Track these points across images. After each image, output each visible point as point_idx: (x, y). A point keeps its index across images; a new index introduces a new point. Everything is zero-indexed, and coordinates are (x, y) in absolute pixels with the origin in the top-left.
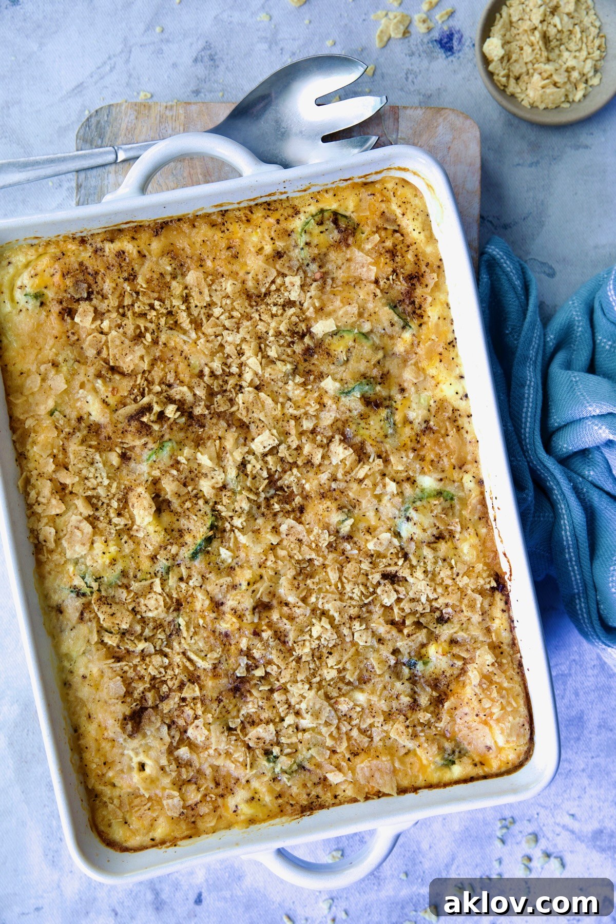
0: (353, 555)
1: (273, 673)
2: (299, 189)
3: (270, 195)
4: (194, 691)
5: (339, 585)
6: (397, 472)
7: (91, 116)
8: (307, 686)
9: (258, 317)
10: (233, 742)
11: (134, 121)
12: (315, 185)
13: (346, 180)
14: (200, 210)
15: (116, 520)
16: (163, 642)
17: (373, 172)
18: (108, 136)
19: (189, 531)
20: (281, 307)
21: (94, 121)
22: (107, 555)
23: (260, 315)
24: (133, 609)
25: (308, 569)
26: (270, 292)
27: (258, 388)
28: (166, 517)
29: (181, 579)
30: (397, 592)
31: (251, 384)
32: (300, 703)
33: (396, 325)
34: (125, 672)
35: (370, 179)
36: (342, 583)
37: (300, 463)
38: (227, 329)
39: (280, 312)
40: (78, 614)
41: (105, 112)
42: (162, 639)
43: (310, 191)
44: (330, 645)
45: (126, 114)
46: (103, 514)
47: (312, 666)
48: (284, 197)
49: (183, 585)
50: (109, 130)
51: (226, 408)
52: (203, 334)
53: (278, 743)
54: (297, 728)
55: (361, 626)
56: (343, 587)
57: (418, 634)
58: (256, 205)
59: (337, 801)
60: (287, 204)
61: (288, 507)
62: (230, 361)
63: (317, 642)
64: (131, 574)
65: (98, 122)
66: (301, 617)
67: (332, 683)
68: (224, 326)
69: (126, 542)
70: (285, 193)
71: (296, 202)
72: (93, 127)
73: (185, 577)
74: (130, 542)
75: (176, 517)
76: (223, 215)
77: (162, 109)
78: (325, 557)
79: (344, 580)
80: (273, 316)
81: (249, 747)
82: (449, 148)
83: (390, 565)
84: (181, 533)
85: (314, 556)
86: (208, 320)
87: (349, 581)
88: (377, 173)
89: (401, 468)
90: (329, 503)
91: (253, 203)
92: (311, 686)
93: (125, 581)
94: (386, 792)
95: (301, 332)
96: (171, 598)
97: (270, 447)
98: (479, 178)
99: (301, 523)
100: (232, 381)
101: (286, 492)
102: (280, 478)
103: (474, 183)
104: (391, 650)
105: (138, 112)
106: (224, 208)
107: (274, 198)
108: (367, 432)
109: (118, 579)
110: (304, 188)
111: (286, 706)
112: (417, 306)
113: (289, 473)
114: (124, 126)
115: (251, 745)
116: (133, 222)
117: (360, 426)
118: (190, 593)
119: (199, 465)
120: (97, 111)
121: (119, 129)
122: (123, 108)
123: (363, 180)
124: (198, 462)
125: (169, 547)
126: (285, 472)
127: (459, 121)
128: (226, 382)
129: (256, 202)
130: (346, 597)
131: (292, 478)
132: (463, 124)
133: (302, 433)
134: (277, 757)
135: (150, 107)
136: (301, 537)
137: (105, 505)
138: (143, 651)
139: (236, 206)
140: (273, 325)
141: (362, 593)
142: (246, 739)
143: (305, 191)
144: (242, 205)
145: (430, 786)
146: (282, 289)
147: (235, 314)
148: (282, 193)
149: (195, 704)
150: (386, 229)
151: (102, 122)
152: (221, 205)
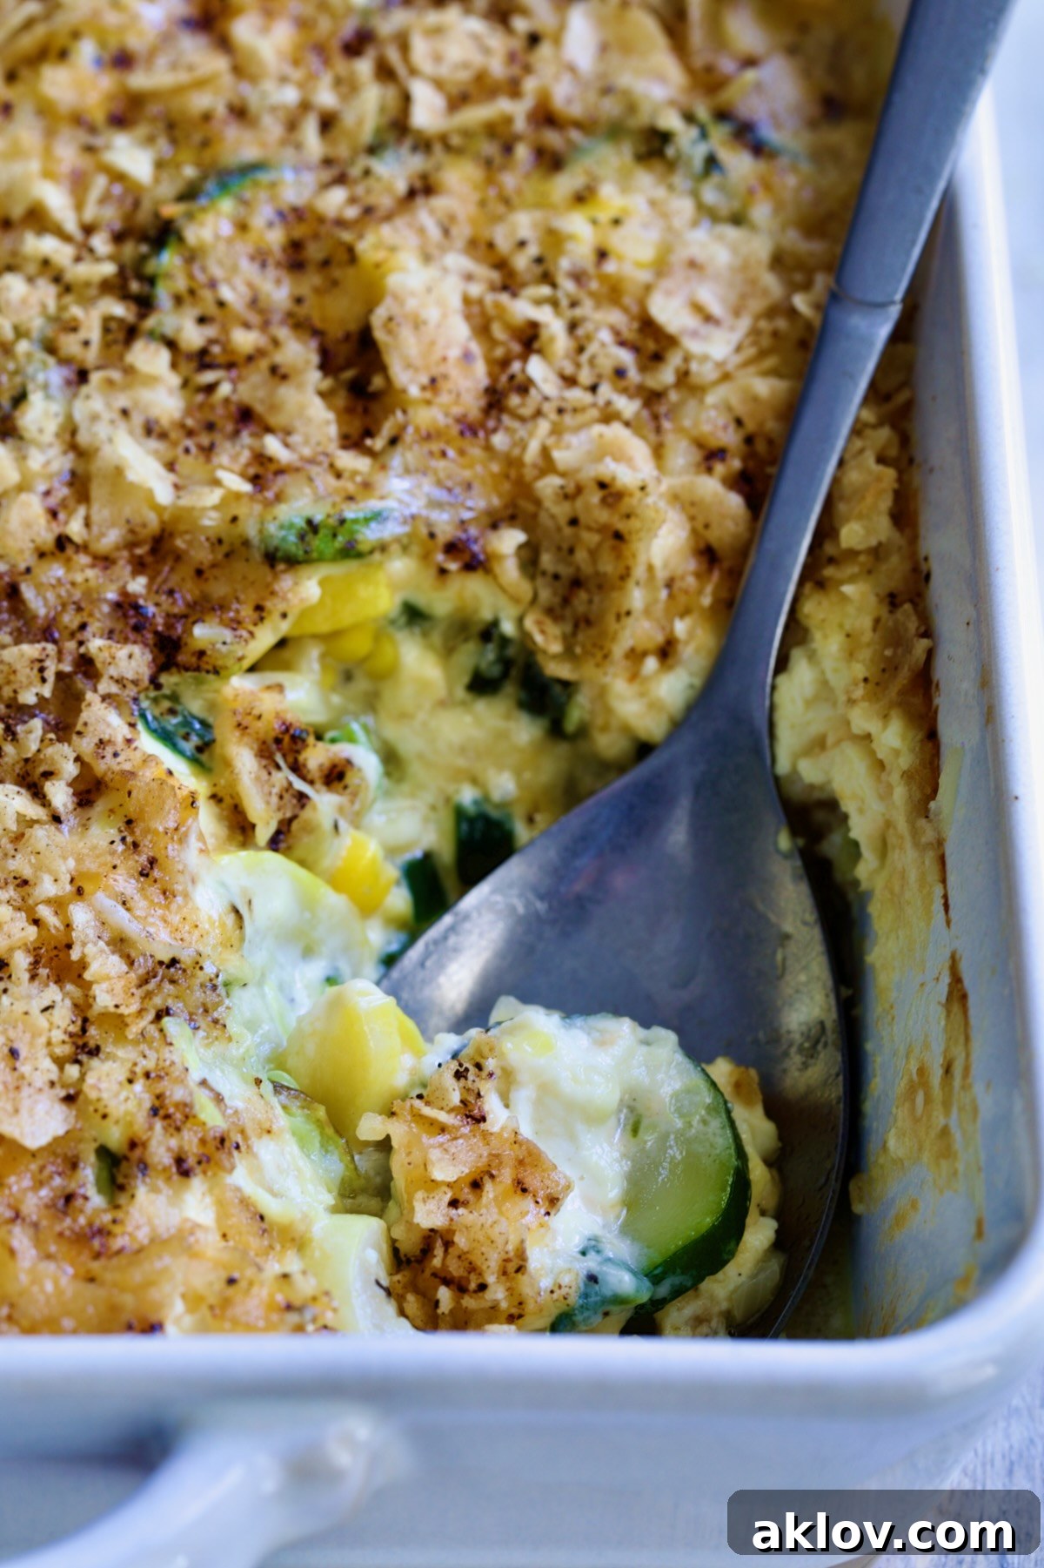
19: (261, 258)
22: (604, 216)
28: (338, 313)
29: (328, 123)
64: (522, 152)
69: (522, 244)
73: (312, 123)
74: (503, 243)
75: (302, 311)
84: (295, 259)
93: (552, 138)
109: (573, 147)
119: (171, 466)
124: (171, 477)
125: (352, 213)
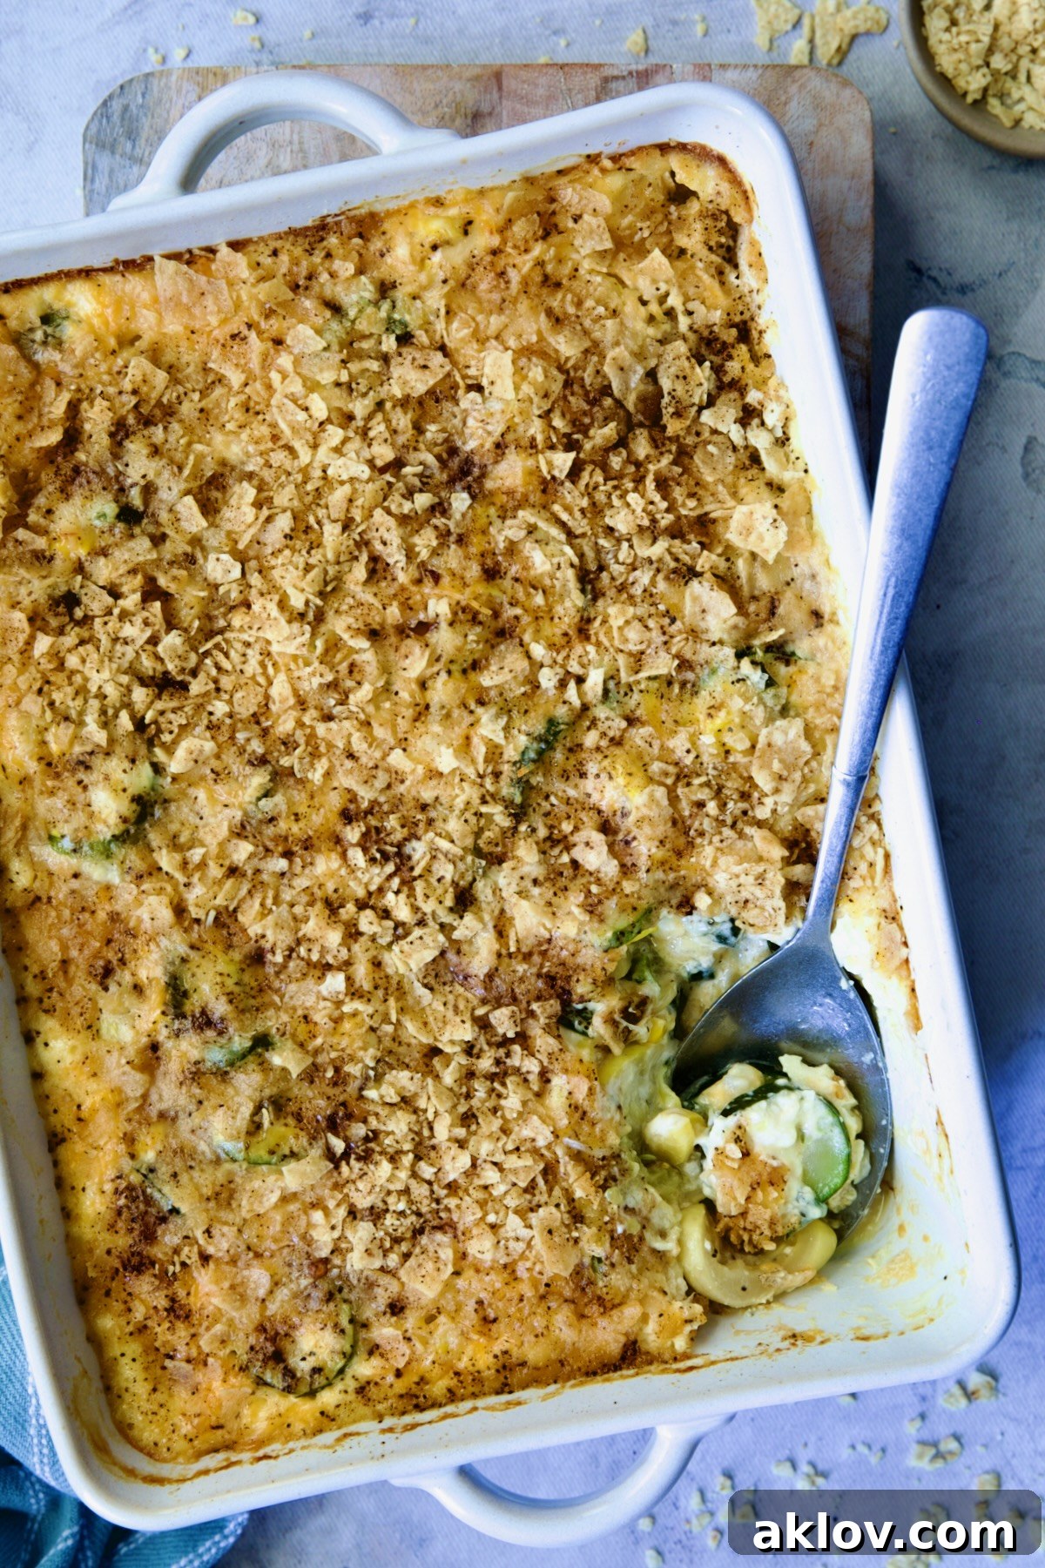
0: (246, 729)
1: (397, 498)
2: (356, 1439)
3: (414, 1426)
4: (549, 463)
5: (271, 670)
6: (160, 891)
7: (111, 97)
8: (330, 472)
9: (435, 1187)
10: (473, 363)
12: (326, 1447)
13: (266, 1457)
14: (553, 1394)
15: (706, 790)
16: (616, 557)
17: (212, 1476)
18: (144, 135)
19: (565, 775)
20: (392, 1208)
21: (116, 106)
23: (432, 1192)
24: (673, 620)
25: (332, 702)
26: (414, 1237)
27: (435, 1051)
29: (579, 680)
30: (159, 659)
31: (448, 1059)
32: (345, 441)
33: (167, 1177)
34: (692, 495)
35: (220, 1458)
36: (265, 673)
37: (351, 907)
38: (495, 1164)
39: (391, 1200)
40: (781, 610)
41: (138, 88)
42: (617, 562)
43: (338, 1433)
44: (287, 552)
45: (178, 91)
46: (731, 805)
47: (321, 513)
48: (389, 1422)
49: (575, 668)
50: (146, 122)
51: (497, 1013)
52: (541, 1156)
53: (385, 359)
54: (350, 390)
55: (229, 591)
56: (263, 665)
57: (114, 575)
58: (440, 1406)
59: (273, 244)
60: (380, 1407)
61: (373, 822)
62: (489, 1104)
63: (312, 561)
64: (676, 689)
65: (126, 108)
66: (344, 607)
67: (283, 478)
68: (501, 1170)
69: (688, 751)
70: (384, 1431)
71: (363, 1410)
72: (116, 118)
73: (572, 685)
74: (679, 751)
75: (591, 801)
76: (506, 1385)
78: (300, 724)
79: (262, 680)
80: (406, 1191)
81: (442, 348)
82: (811, 144)
83: (174, 711)
84: (582, 771)
85: (321, 729)
86: (533, 1180)
87: (253, 678)
88: (205, 1472)
89: (153, 899)
90: (295, 829)
91: (449, 1409)
92: (324, 471)
93: (689, 676)
94: (173, 263)
95: (353, 1162)
96: (598, 644)
97: (409, 939)
98: (870, 202)
99: (349, 791)
100: (485, 1064)
101: (379, 850)
102: (389, 877)
103: (860, 211)
104: (168, 543)
106: (504, 1398)
107: (407, 1419)
108: (222, 967)
109: (703, 680)
110: (348, 1442)
111: (372, 434)
112: (125, 1215)
113: (373, 888)
114: (174, 114)
115: (439, 355)
116: (678, 1371)
117: (234, 980)
118: (563, 654)
119: (549, 904)
120: (122, 87)
121: (167, 121)
122: (174, 79)
123: (234, 1457)
124: (551, 909)
125: (604, 743)
126: (381, 890)
128: (498, 1062)
129: (443, 1410)
130: (257, 647)
131: (365, 878)
132: (838, 95)
133: (348, 963)
134: (388, 330)
136: (349, 764)
137: (729, 821)
138: (655, 540)
139: (480, 1403)
140: (403, 1175)
141: (227, 655)
142: (448, 368)
143: (346, 1436)
144: (468, 1404)
145: (87, 273)
146: (387, 1244)
147: (479, 1195)
148: (391, 1430)
149: (548, 438)
150: (188, 1361)
151: (133, 108)
152: (509, 1404)
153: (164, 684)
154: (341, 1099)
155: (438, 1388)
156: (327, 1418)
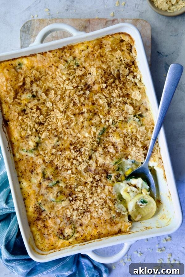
0: (54, 131)
1: (77, 92)
3: (85, 244)
4: (102, 86)
5: (58, 121)
6: (41, 158)
7: (25, 24)
8: (66, 88)
9: (87, 205)
10: (89, 70)
11: (39, 25)
12: (71, 248)
13: (61, 250)
14: (107, 238)
15: (129, 139)
16: (113, 101)
17: (52, 253)
18: (31, 30)
19: (106, 137)
20: (80, 209)
21: (26, 25)
24: (123, 111)
25: (68, 126)
26: (84, 213)
27: (86, 183)
30: (39, 120)
31: (88, 184)
32: (69, 83)
33: (43, 205)
34: (126, 90)
35: (53, 250)
36: (57, 122)
37: (72, 159)
38: (97, 201)
39: (80, 207)
40: (141, 109)
41: (29, 22)
43: (72, 246)
44: (60, 102)
45: (36, 23)
46: (133, 141)
47: (65, 95)
48: (80, 244)
49: (107, 119)
50: (31, 28)
51: (96, 176)
52: (104, 199)
53: (75, 69)
54: (69, 75)
55: (50, 108)
56: (56, 120)
57: (32, 106)
58: (89, 241)
59: (56, 51)
60: (79, 241)
61: (75, 145)
62: (95, 191)
63: (64, 103)
64: (124, 122)
65: (27, 26)
66: (69, 110)
67: (59, 89)
69: (126, 132)
70: (80, 245)
71: (76, 242)
72: (26, 27)
73: (107, 122)
76: (100, 237)
77: (48, 21)
78: (63, 130)
79: (56, 123)
80: (82, 206)
81: (84, 67)
83: (42, 128)
84: (109, 136)
85: (66, 130)
86: (103, 203)
87: (55, 122)
88: (51, 253)
89: (39, 159)
90: (62, 147)
91: (90, 241)
92: (65, 88)
93: (126, 120)
94: (40, 55)
95: (73, 201)
96: (111, 115)
97: (82, 164)
99: (71, 140)
100: (94, 185)
101: (76, 150)
102: (78, 154)
103: (149, 43)
104: (40, 101)
105: (40, 22)
106: (99, 239)
107: (84, 243)
108: (51, 170)
109: (128, 121)
110: (74, 247)
111: (73, 82)
112: (36, 211)
114: (36, 27)
115: (84, 68)
116: (128, 234)
117: (53, 172)
118: (105, 117)
120: (27, 22)
121: (34, 28)
122: (35, 21)
123: (55, 250)
126: (77, 157)
127: (144, 23)
128: (97, 184)
130: (55, 117)
131: (74, 155)
133: (72, 169)
134: (75, 65)
135: (44, 20)
136: (71, 136)
137: (133, 143)
138: (120, 98)
139: (95, 240)
140: (82, 203)
141: (50, 119)
142: (85, 71)
144: (93, 241)
145: (26, 57)
146: (79, 215)
147: (94, 206)
148: (81, 245)
149: (102, 82)
150: (47, 235)
151: (29, 25)
152: (100, 240)
153: (40, 124)
154: (71, 191)
155: (88, 238)
156: (70, 244)
